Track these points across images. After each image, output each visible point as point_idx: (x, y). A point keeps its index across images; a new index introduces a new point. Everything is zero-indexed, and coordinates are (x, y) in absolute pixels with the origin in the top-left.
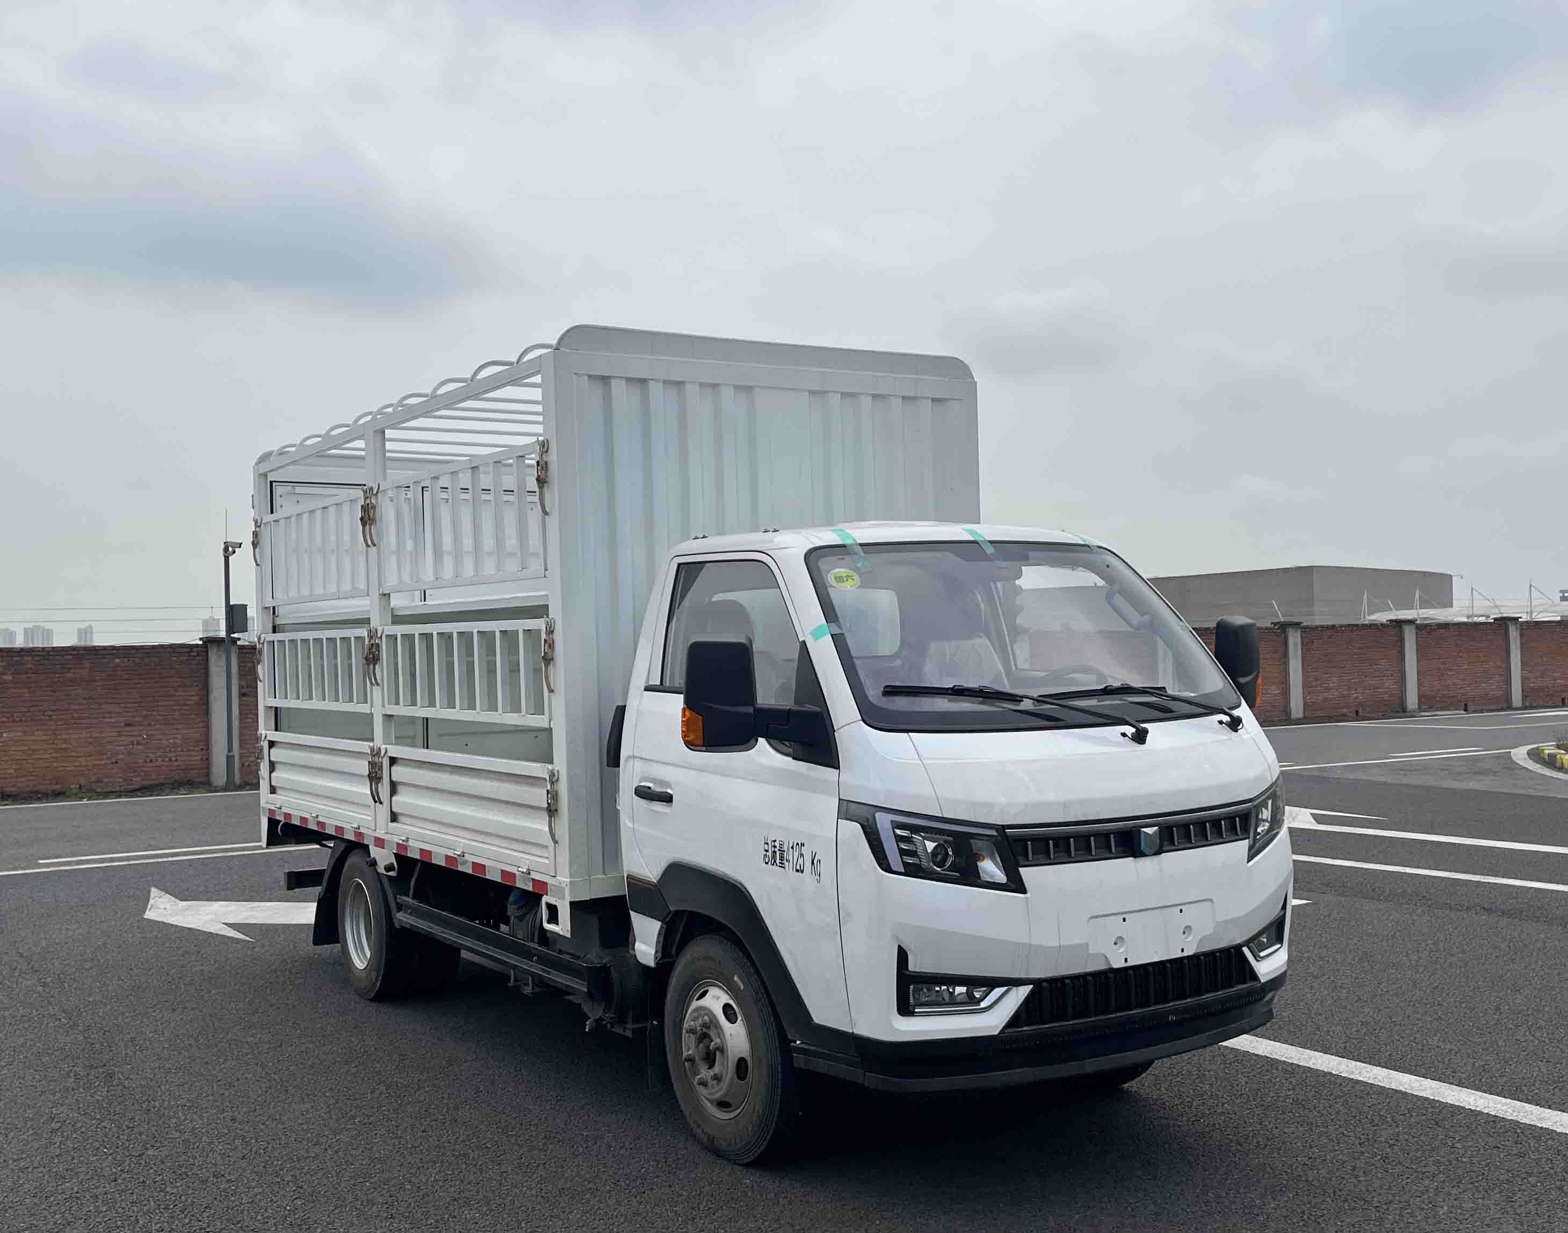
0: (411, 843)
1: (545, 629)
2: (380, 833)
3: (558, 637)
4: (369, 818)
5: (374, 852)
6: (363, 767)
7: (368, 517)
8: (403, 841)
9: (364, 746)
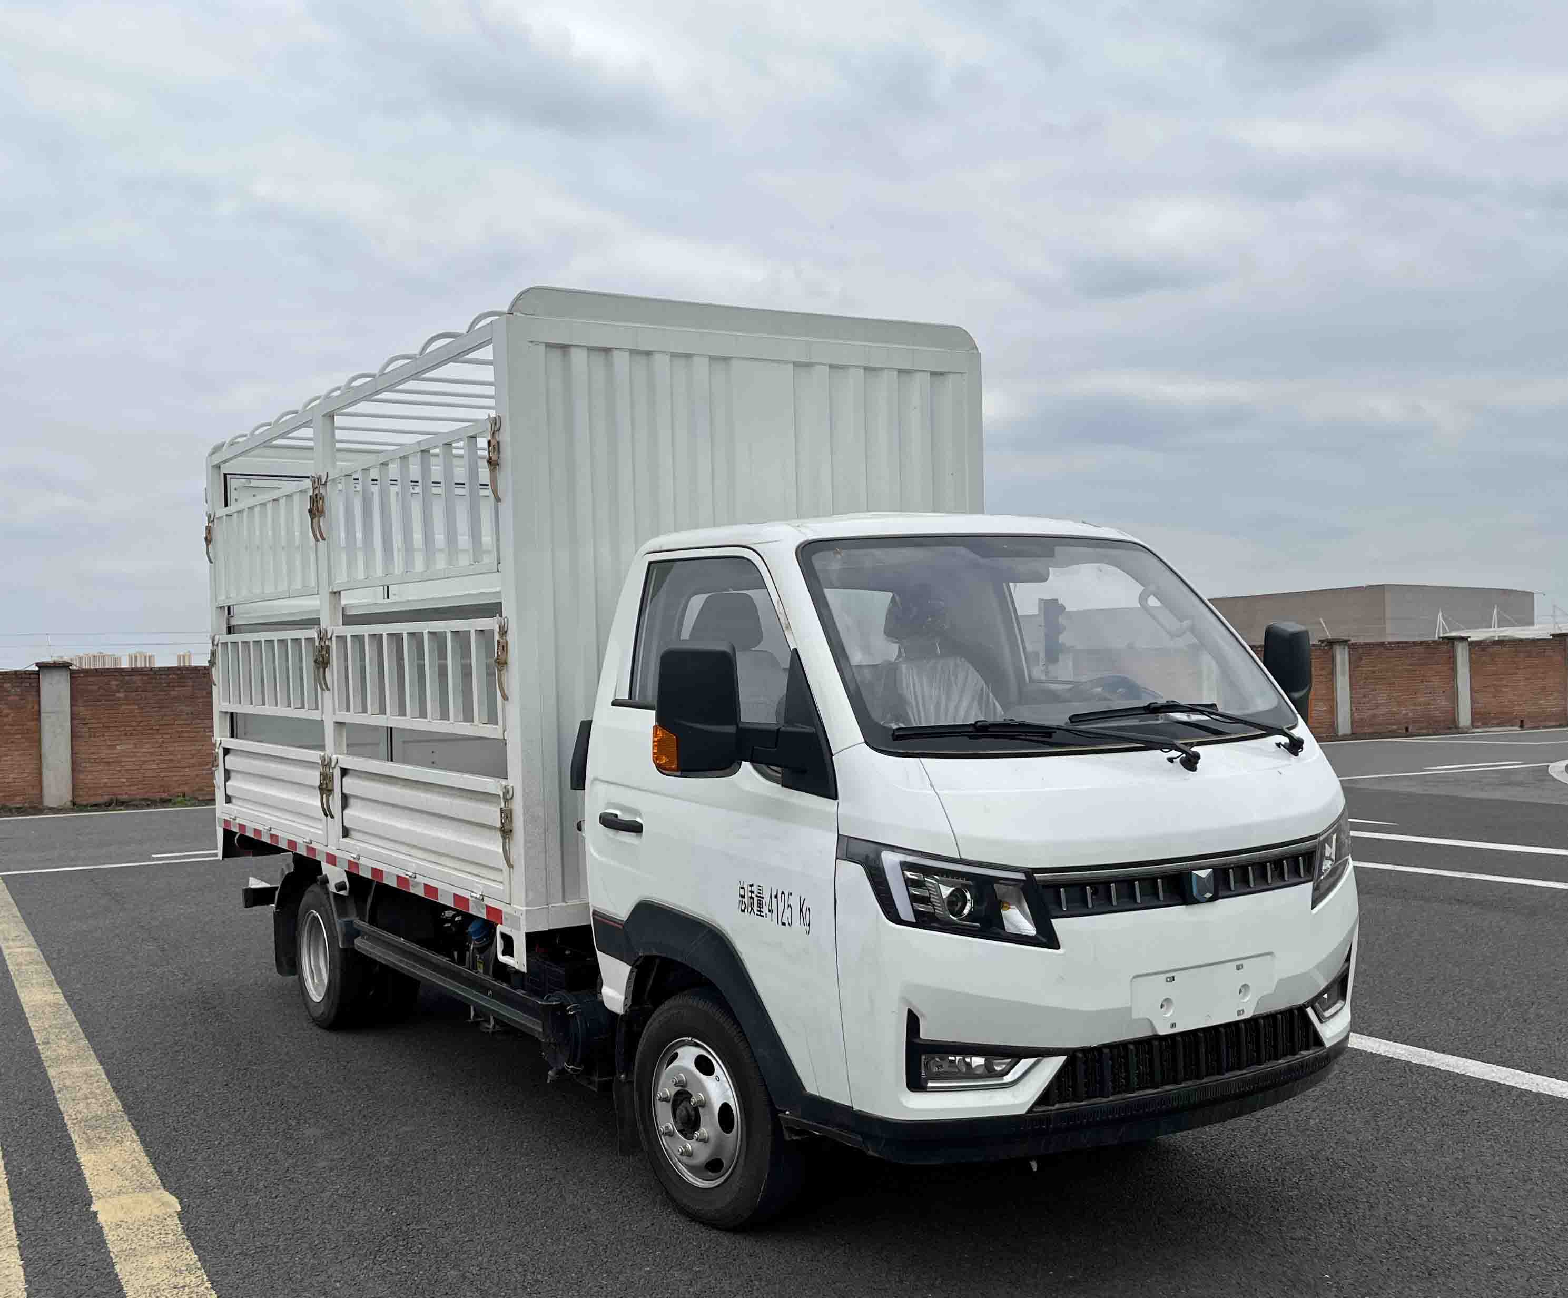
0: (363, 861)
1: (498, 630)
2: (332, 850)
3: (512, 638)
4: (320, 832)
5: (326, 868)
6: (314, 777)
7: (316, 509)
8: (354, 858)
9: (314, 755)
